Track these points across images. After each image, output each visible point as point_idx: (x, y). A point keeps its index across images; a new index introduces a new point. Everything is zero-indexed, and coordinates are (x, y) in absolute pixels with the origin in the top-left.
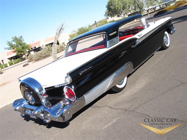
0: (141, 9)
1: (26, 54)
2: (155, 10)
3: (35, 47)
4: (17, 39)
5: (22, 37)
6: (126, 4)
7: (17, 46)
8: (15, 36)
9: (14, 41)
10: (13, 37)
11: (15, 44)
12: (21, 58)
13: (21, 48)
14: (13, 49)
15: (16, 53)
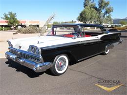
0: (101, 23)
1: (15, 27)
2: (107, 26)
3: (22, 24)
4: (12, 14)
5: (16, 14)
6: (93, 17)
7: (10, 19)
8: (11, 12)
10: (9, 12)
11: (10, 17)
12: (10, 28)
13: (12, 21)
14: (7, 20)
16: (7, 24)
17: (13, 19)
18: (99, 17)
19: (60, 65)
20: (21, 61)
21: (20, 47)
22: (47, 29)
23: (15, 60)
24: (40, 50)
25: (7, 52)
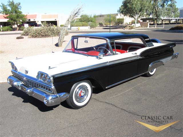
0: (157, 16)
1: (19, 25)
2: (170, 22)
3: (30, 20)
4: (13, 4)
5: (20, 4)
6: (144, 7)
7: (11, 12)
8: (13, 1)
9: (9, 5)
10: (9, 1)
11: (10, 9)
12: (12, 27)
13: (15, 16)
14: (6, 14)
15: (8, 19)
16: (6, 20)
17: (16, 12)
18: (154, 7)
19: (80, 94)
20: (29, 91)
21: (27, 72)
22: (70, 29)
23: (20, 88)
24: (52, 78)
25: (10, 77)
